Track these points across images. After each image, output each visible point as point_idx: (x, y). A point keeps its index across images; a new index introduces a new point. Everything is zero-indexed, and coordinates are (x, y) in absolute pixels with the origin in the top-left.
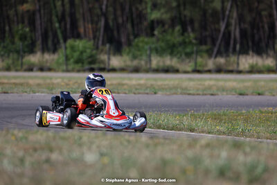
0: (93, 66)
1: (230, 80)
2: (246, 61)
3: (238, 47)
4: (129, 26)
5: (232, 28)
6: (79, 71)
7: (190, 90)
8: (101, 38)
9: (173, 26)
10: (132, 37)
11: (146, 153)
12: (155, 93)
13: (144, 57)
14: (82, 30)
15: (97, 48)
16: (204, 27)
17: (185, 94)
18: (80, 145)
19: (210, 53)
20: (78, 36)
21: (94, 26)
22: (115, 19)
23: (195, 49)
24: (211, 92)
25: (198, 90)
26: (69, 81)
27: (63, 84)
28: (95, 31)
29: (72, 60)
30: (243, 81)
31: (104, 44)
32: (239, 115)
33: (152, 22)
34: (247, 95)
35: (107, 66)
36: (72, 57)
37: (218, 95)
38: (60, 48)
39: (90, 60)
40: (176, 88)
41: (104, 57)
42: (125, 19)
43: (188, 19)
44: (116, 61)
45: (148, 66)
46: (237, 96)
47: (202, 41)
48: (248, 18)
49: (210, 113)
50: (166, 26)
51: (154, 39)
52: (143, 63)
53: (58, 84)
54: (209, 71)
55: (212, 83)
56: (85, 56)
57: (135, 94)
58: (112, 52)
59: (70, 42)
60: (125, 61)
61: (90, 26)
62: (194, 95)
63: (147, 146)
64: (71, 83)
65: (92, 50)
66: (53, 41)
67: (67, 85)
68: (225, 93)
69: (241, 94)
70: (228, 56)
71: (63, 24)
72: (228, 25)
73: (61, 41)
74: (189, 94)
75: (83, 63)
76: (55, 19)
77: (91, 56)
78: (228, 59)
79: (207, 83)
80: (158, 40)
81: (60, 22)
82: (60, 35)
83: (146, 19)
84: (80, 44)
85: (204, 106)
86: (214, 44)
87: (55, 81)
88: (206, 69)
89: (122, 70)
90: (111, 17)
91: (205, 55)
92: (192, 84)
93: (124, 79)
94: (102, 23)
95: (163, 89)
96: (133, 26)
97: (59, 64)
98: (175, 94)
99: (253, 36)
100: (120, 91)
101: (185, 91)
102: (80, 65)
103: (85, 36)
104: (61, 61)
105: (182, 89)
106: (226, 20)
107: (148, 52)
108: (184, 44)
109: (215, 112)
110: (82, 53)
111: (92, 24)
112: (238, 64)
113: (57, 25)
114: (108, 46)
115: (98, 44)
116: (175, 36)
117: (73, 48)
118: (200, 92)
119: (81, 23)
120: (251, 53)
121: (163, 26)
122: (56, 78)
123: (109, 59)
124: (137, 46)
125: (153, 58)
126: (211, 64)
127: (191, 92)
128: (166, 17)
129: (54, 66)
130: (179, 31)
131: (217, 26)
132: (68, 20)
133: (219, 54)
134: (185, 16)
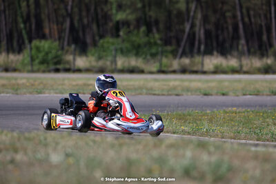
0: (58, 67)
1: (194, 81)
2: (211, 62)
3: (202, 47)
4: (94, 27)
5: (197, 29)
6: (44, 72)
7: (155, 90)
8: (66, 39)
9: (138, 27)
10: (97, 38)
11: (112, 153)
13: (110, 58)
14: (47, 31)
15: (63, 49)
16: (168, 28)
17: (150, 94)
18: (46, 145)
19: (174, 54)
20: (43, 37)
21: (60, 26)
22: (81, 19)
23: (160, 49)
24: (176, 93)
25: (163, 90)
26: (35, 81)
27: (28, 84)
28: (61, 31)
29: (37, 61)
30: (207, 81)
31: (69, 44)
32: (204, 115)
33: (118, 22)
34: (211, 95)
35: (72, 67)
36: (38, 57)
37: (183, 95)
38: (25, 48)
39: (55, 60)
40: (141, 88)
41: (70, 58)
42: (90, 19)
43: (153, 20)
44: (81, 62)
45: (113, 67)
46: (201, 96)
47: (167, 42)
48: (213, 19)
49: (174, 113)
50: (132, 27)
51: (120, 40)
52: (108, 63)
53: (23, 84)
54: (174, 72)
55: (177, 83)
56: (50, 56)
58: (77, 53)
59: (36, 43)
60: (90, 62)
61: (55, 27)
62: (159, 95)
63: (113, 146)
64: (37, 83)
65: (58, 51)
66: (18, 41)
67: (33, 85)
68: (189, 94)
69: (205, 95)
70: (192, 56)
71: (28, 25)
72: (193, 26)
73: (27, 41)
74: (154, 94)
75: (48, 63)
76: (20, 20)
77: (56, 57)
78: (193, 59)
79: (172, 84)
80: (123, 41)
81: (25, 23)
82: (25, 36)
83: (111, 20)
84: (45, 45)
85: (170, 107)
86: (178, 45)
87: (21, 82)
88: (171, 69)
89: (88, 70)
90: (76, 18)
91: (170, 56)
92: (157, 84)
93: (89, 79)
94: (67, 24)
95: (129, 89)
96: (98, 26)
97: (23, 64)
98: (141, 94)
99: (217, 37)
100: (85, 92)
101: (150, 92)
102: (45, 65)
103: (51, 37)
104: (26, 62)
105: (147, 89)
106: (190, 21)
107: (113, 53)
108: (149, 44)
109: (180, 112)
110: (47, 54)
111: (57, 24)
112: (203, 64)
113: (22, 26)
114: (73, 46)
115: (63, 44)
116: (140, 37)
117: (38, 49)
118: (165, 93)
119: (46, 24)
120: (215, 53)
121: (129, 26)
122: (21, 79)
123: (74, 59)
124: (103, 46)
125: (118, 59)
126: (176, 64)
127: (157, 92)
128: (132, 17)
129: (19, 66)
130: (144, 31)
131: (181, 27)
132: (33, 20)
133: (184, 54)
134: (150, 17)
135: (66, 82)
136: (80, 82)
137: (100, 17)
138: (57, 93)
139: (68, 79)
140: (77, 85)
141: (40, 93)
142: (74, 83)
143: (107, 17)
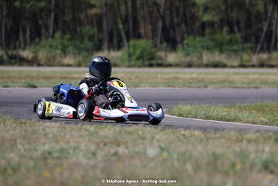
0: (152, 62)
4: (183, 26)
6: (140, 66)
7: (236, 84)
8: (159, 38)
9: (221, 27)
10: (186, 36)
12: (206, 87)
13: (197, 54)
14: (142, 31)
15: (156, 46)
16: (249, 26)
19: (254, 50)
20: (139, 36)
21: (153, 26)
22: (172, 20)
23: (241, 46)
24: (255, 85)
25: (244, 83)
26: (132, 75)
28: (154, 30)
29: (134, 57)
31: (161, 43)
35: (164, 62)
36: (135, 54)
37: (261, 88)
39: (149, 56)
40: (224, 81)
41: (161, 54)
42: (180, 20)
43: (234, 20)
44: (172, 58)
45: (200, 62)
47: (246, 39)
49: (254, 105)
50: (216, 26)
52: (195, 59)
54: (253, 66)
55: (256, 76)
56: (145, 54)
57: (188, 87)
58: (168, 49)
59: (133, 42)
60: (179, 58)
61: (150, 27)
62: (239, 88)
66: (118, 39)
71: (126, 26)
73: (125, 40)
74: (236, 87)
75: (143, 59)
76: (119, 21)
77: (150, 54)
79: (252, 77)
81: (123, 24)
82: (124, 36)
84: (143, 43)
85: (249, 98)
86: (257, 41)
88: (251, 64)
89: (177, 65)
90: (168, 19)
91: (249, 51)
92: (238, 77)
93: (179, 73)
94: (160, 24)
96: (187, 25)
97: (122, 60)
98: (224, 87)
100: (175, 85)
101: (232, 84)
102: (141, 61)
103: (146, 36)
104: (124, 58)
105: (230, 82)
107: (200, 49)
108: (230, 42)
111: (151, 25)
113: (121, 26)
114: (165, 44)
115: (156, 42)
116: (224, 35)
117: (134, 47)
118: (246, 86)
119: (142, 24)
121: (213, 26)
122: (121, 73)
123: (166, 56)
125: (204, 55)
126: (255, 59)
127: (238, 85)
128: (216, 19)
129: (118, 62)
130: (227, 31)
131: (260, 26)
132: (131, 22)
134: (233, 18)
135: (159, 76)
136: (171, 76)
137: (188, 18)
138: (151, 87)
139: (161, 73)
140: (168, 79)
141: (136, 86)
142: (166, 77)
143: (194, 18)
